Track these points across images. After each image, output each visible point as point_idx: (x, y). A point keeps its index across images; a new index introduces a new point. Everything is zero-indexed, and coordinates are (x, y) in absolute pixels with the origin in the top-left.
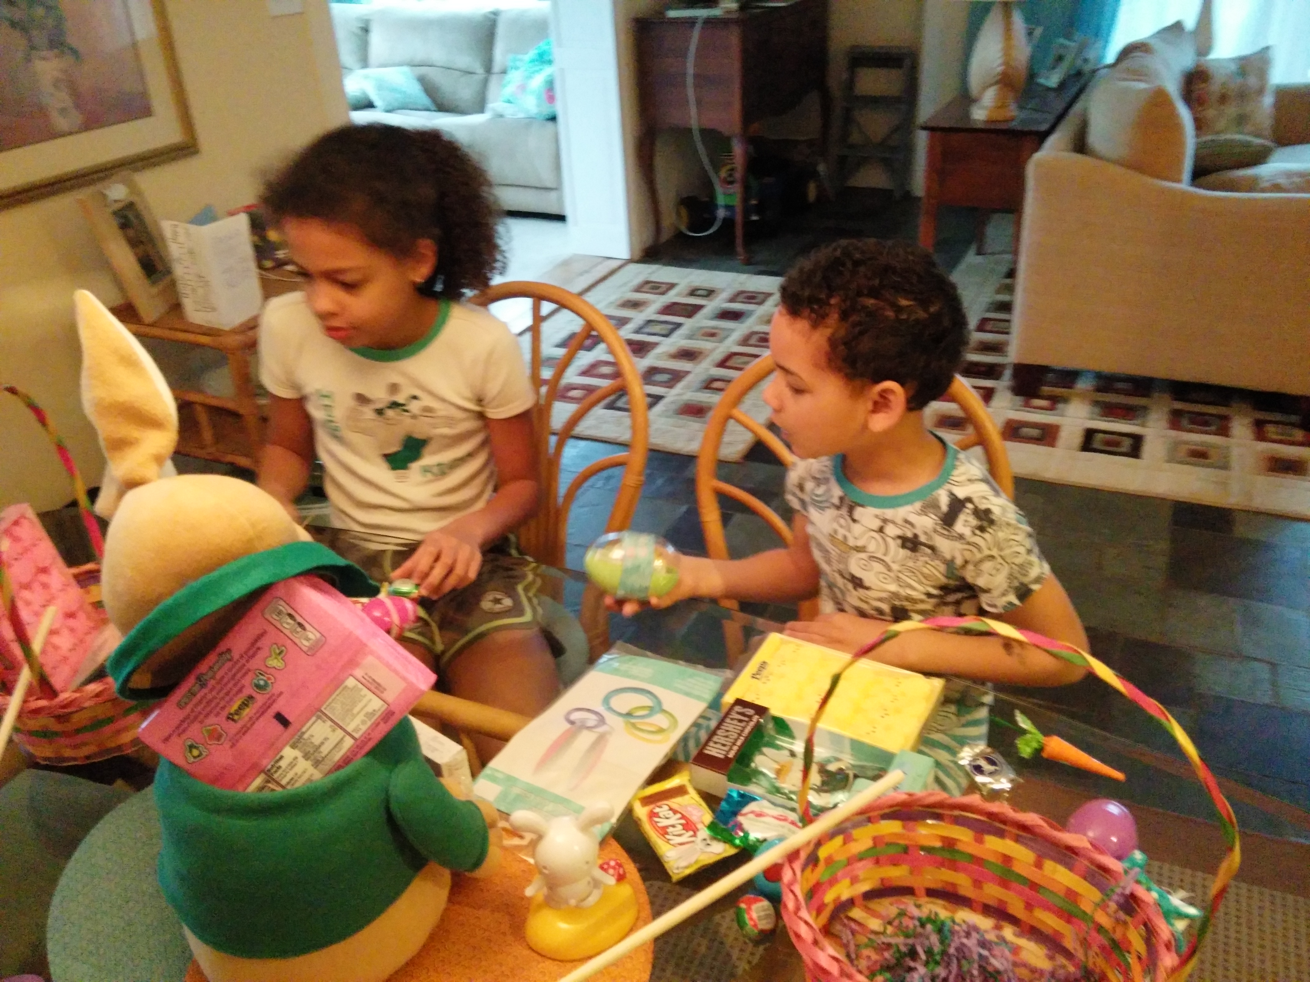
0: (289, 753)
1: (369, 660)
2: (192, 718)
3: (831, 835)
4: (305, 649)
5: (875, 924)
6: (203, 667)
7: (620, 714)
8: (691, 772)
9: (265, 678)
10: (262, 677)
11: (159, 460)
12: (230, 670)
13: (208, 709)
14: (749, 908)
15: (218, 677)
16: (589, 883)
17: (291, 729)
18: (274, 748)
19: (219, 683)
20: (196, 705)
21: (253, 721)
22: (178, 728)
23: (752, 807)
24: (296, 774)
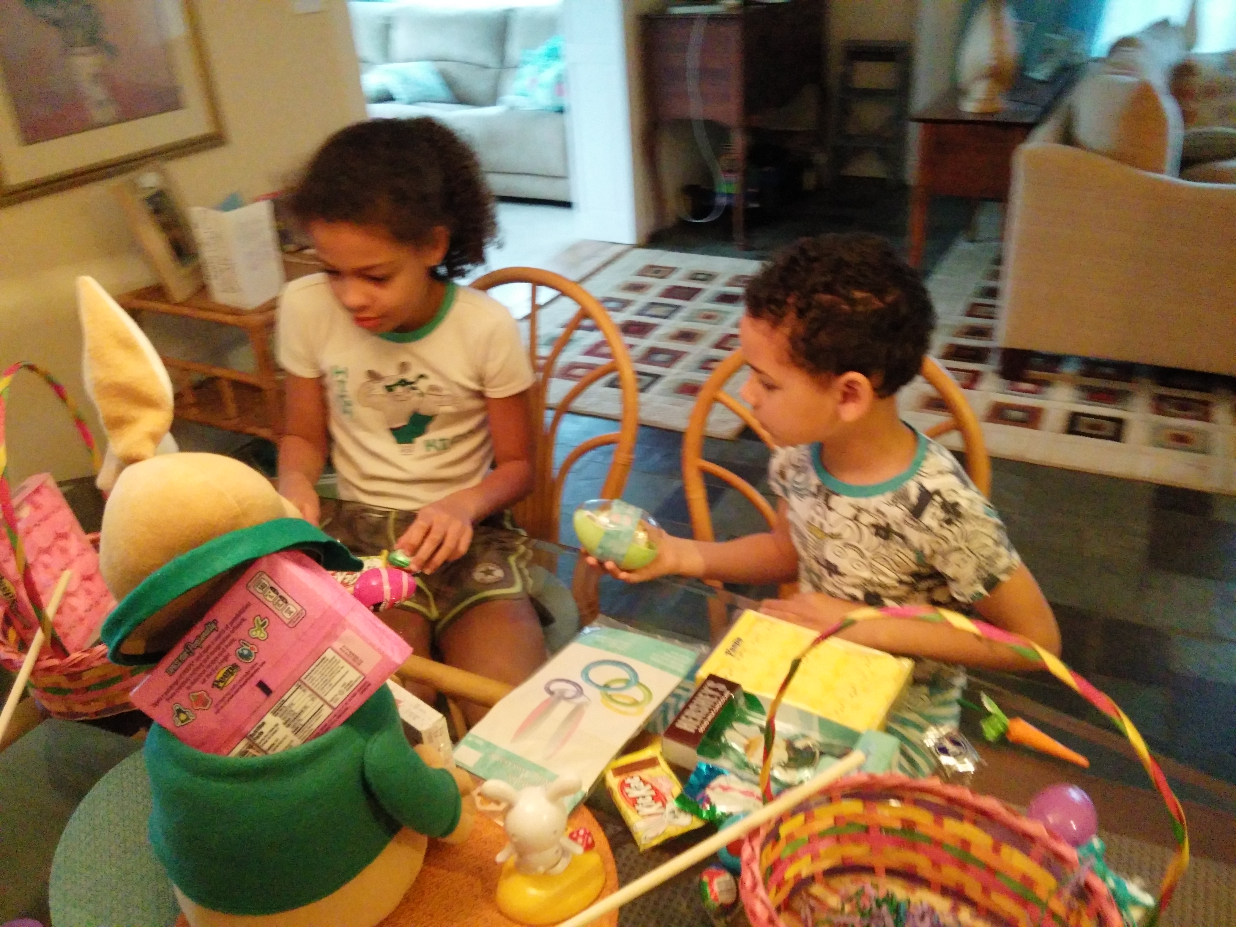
0: (270, 720)
1: (348, 633)
2: (180, 683)
3: (793, 812)
4: (287, 621)
5: (834, 901)
6: (191, 637)
7: (598, 686)
8: (662, 745)
9: (249, 648)
10: (245, 647)
11: (155, 438)
12: (217, 639)
13: (195, 676)
14: (711, 880)
15: (205, 645)
16: (557, 851)
17: (272, 696)
18: (257, 714)
19: (205, 651)
20: (185, 672)
21: (236, 690)
22: (166, 693)
23: (720, 781)
24: (277, 740)
